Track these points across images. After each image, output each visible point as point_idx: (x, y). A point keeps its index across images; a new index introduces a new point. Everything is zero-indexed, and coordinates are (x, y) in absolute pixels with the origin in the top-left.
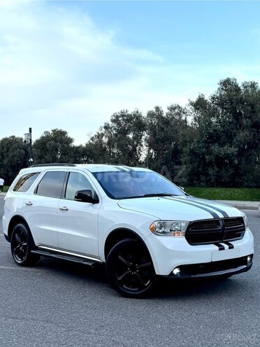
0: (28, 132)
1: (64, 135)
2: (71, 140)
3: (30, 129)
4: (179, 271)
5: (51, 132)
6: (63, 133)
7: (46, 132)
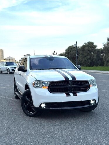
0: (76, 43)
1: (92, 44)
2: (96, 46)
3: (77, 42)
4: (45, 105)
5: (87, 43)
6: (92, 43)
7: (85, 43)
